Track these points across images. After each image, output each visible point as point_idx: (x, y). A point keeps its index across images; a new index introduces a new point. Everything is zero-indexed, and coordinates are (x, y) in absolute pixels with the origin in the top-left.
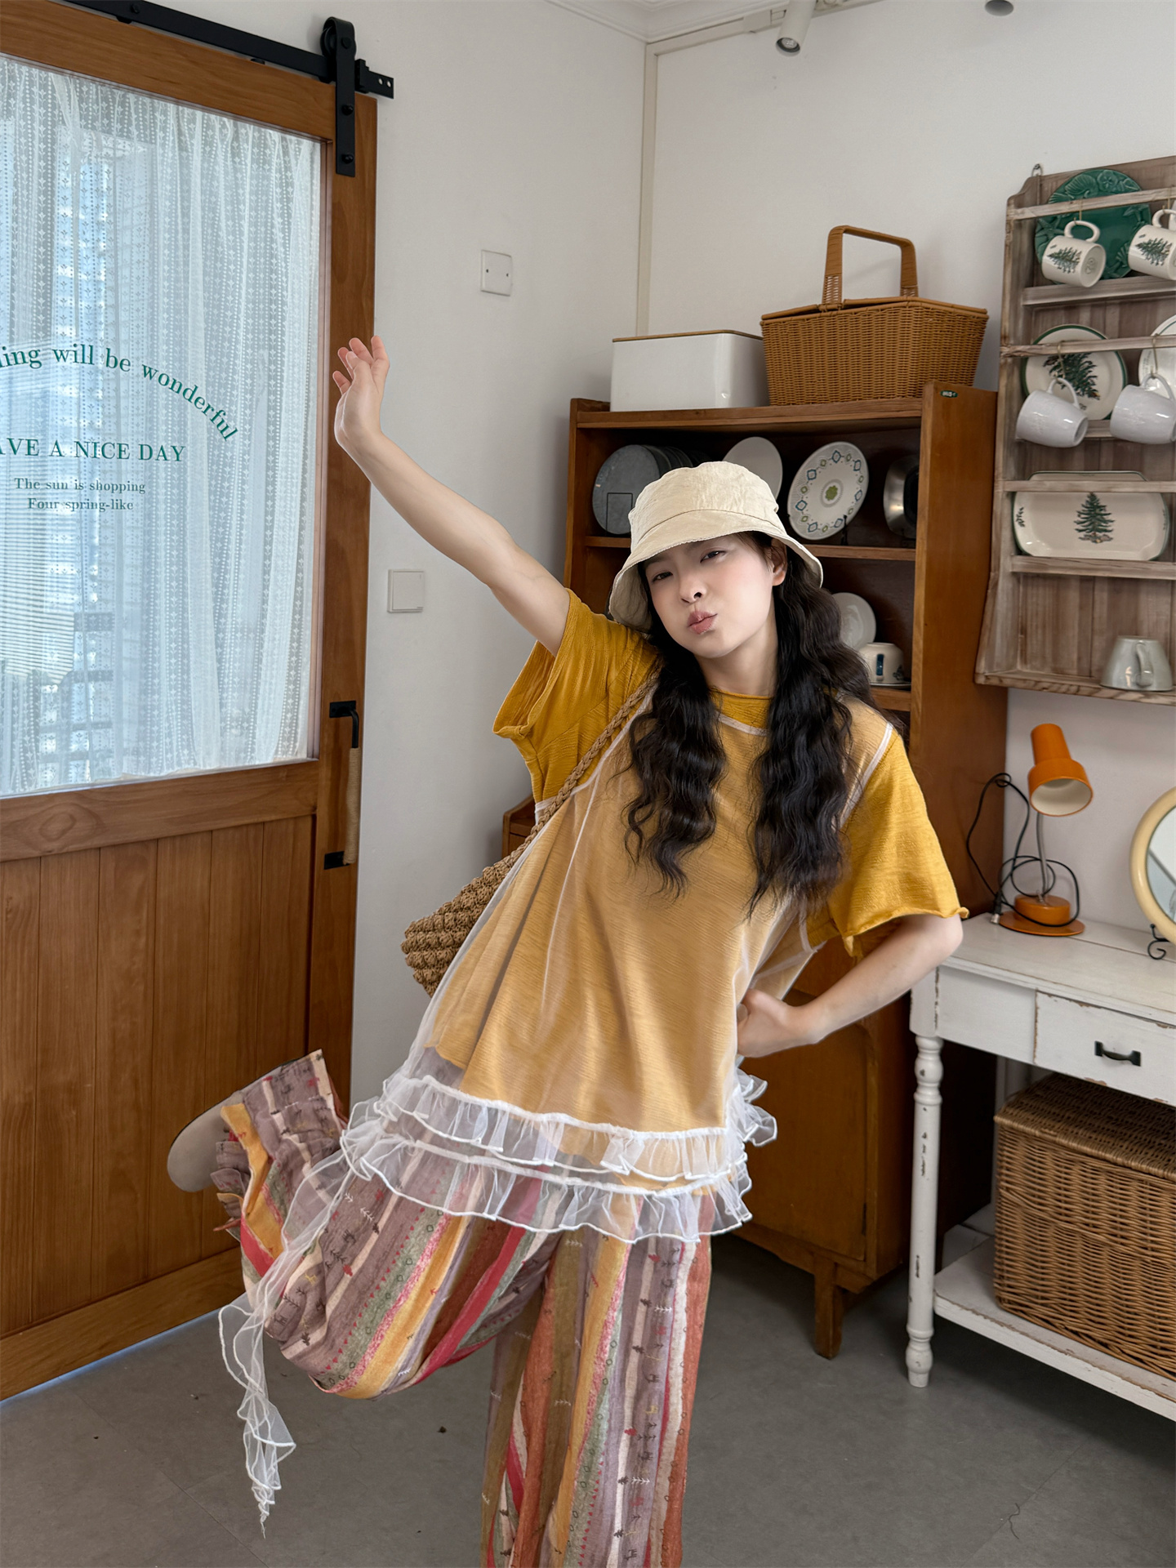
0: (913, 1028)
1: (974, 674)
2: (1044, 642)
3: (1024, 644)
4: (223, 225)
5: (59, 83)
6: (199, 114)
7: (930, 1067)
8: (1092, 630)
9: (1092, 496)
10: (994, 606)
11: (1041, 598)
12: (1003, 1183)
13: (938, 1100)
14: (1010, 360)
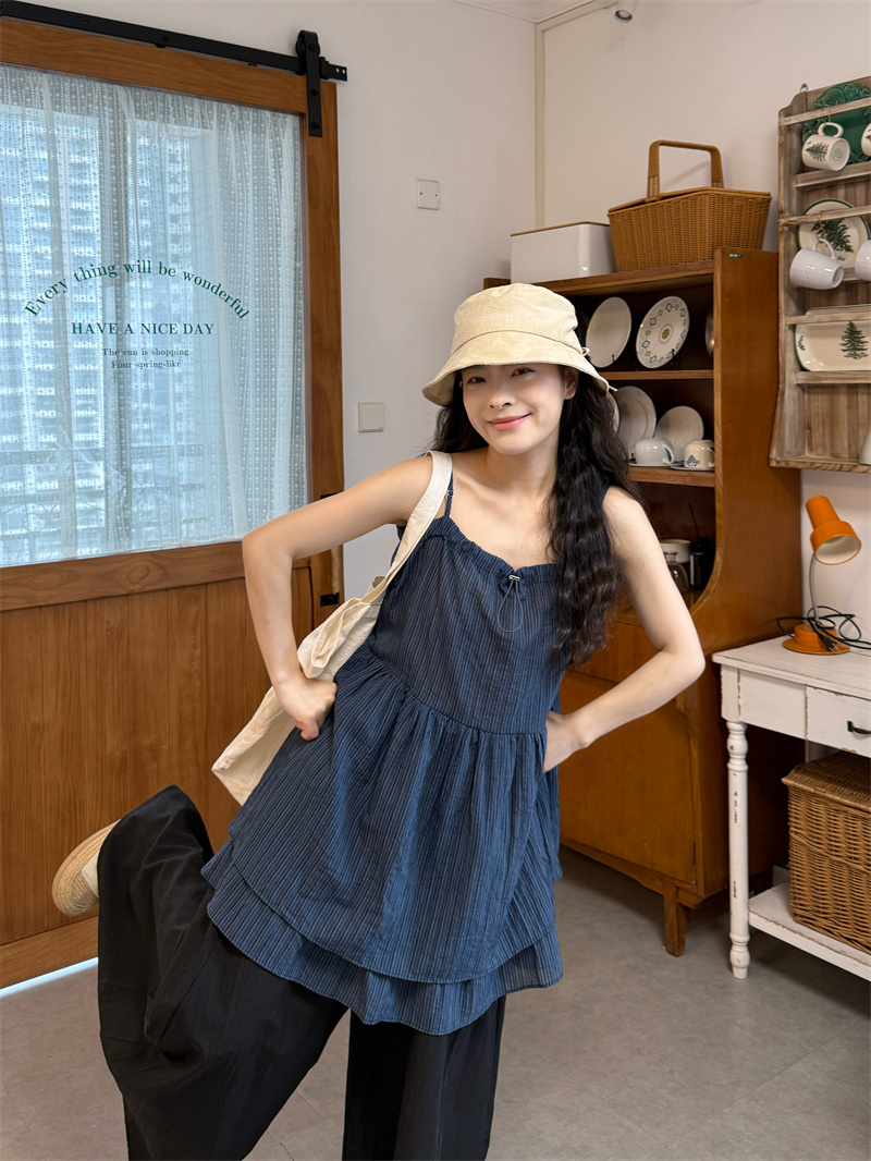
0: (725, 715)
1: (769, 460)
2: (824, 434)
3: (810, 437)
4: (234, 176)
5: (120, 91)
6: (215, 104)
7: (737, 743)
8: (858, 424)
9: (851, 325)
10: (782, 407)
11: (819, 402)
12: (793, 829)
13: (745, 767)
14: (786, 228)
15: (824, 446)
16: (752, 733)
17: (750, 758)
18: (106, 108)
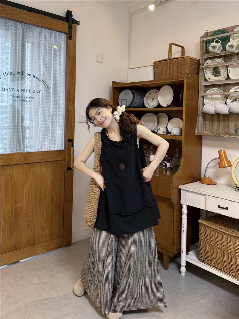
0: (181, 203)
1: (195, 133)
2: (210, 126)
3: (206, 127)
5: (18, 23)
6: (43, 29)
7: (185, 211)
8: (220, 124)
10: (199, 119)
11: (209, 118)
12: (200, 235)
13: (187, 217)
14: (201, 69)
15: (210, 130)
16: (189, 208)
17: (188, 215)
18: (14, 28)
